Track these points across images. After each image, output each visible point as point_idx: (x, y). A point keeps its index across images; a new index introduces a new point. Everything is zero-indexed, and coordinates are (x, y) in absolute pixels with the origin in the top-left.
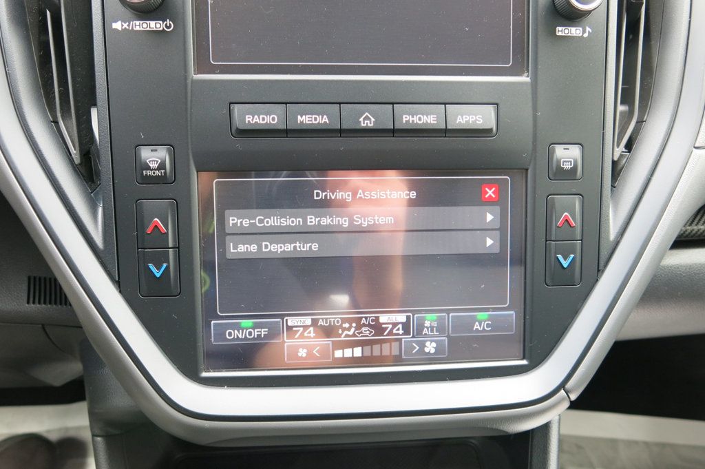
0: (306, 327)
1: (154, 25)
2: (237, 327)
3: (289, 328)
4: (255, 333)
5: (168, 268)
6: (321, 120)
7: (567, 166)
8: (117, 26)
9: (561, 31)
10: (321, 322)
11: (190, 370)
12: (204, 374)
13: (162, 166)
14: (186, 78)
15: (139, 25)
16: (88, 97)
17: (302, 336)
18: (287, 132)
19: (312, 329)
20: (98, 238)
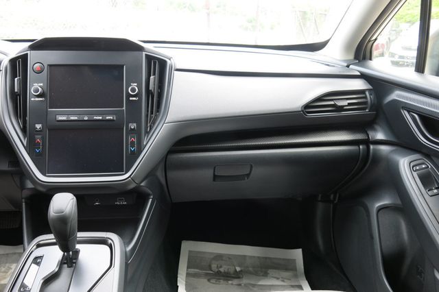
1: (41, 99)
5: (40, 150)
6: (76, 118)
7: (133, 127)
8: (32, 99)
9: (131, 99)
11: (44, 174)
12: (47, 175)
13: (40, 128)
14: (47, 110)
15: (37, 99)
16: (25, 115)
18: (68, 121)
20: (25, 144)
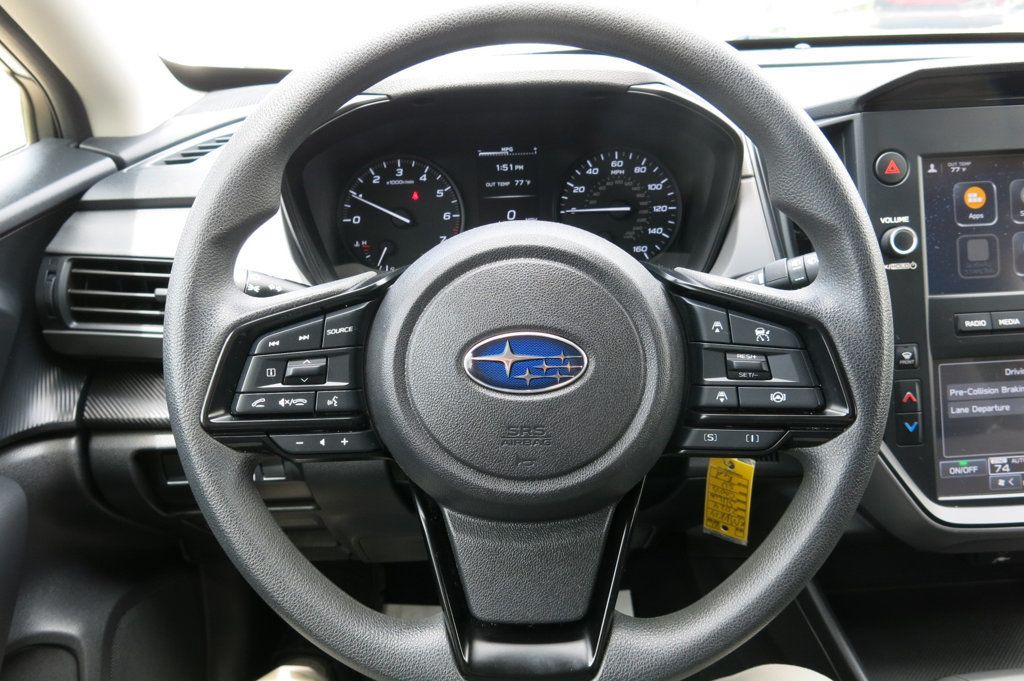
0: (1003, 465)
1: (907, 267)
2: (957, 466)
3: (992, 466)
4: (969, 469)
5: (917, 427)
6: (1015, 322)
10: (1013, 461)
12: (941, 499)
13: (912, 358)
14: (923, 298)
15: (894, 266)
17: (1001, 471)
18: (993, 331)
19: (1007, 466)
